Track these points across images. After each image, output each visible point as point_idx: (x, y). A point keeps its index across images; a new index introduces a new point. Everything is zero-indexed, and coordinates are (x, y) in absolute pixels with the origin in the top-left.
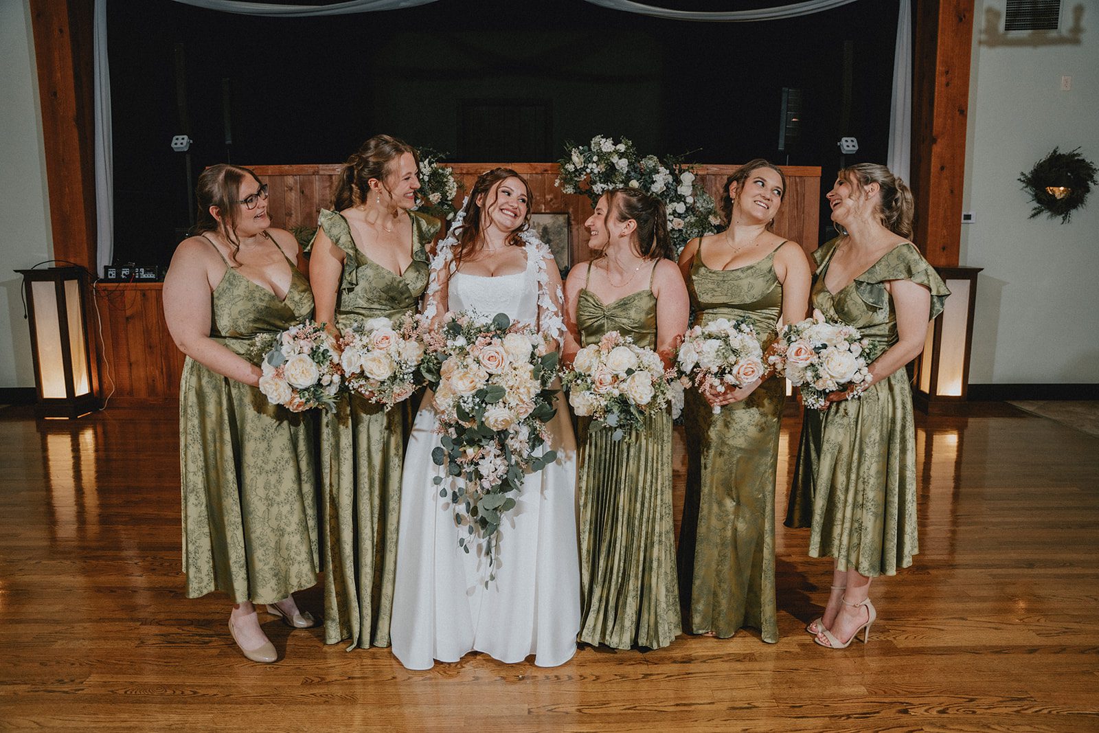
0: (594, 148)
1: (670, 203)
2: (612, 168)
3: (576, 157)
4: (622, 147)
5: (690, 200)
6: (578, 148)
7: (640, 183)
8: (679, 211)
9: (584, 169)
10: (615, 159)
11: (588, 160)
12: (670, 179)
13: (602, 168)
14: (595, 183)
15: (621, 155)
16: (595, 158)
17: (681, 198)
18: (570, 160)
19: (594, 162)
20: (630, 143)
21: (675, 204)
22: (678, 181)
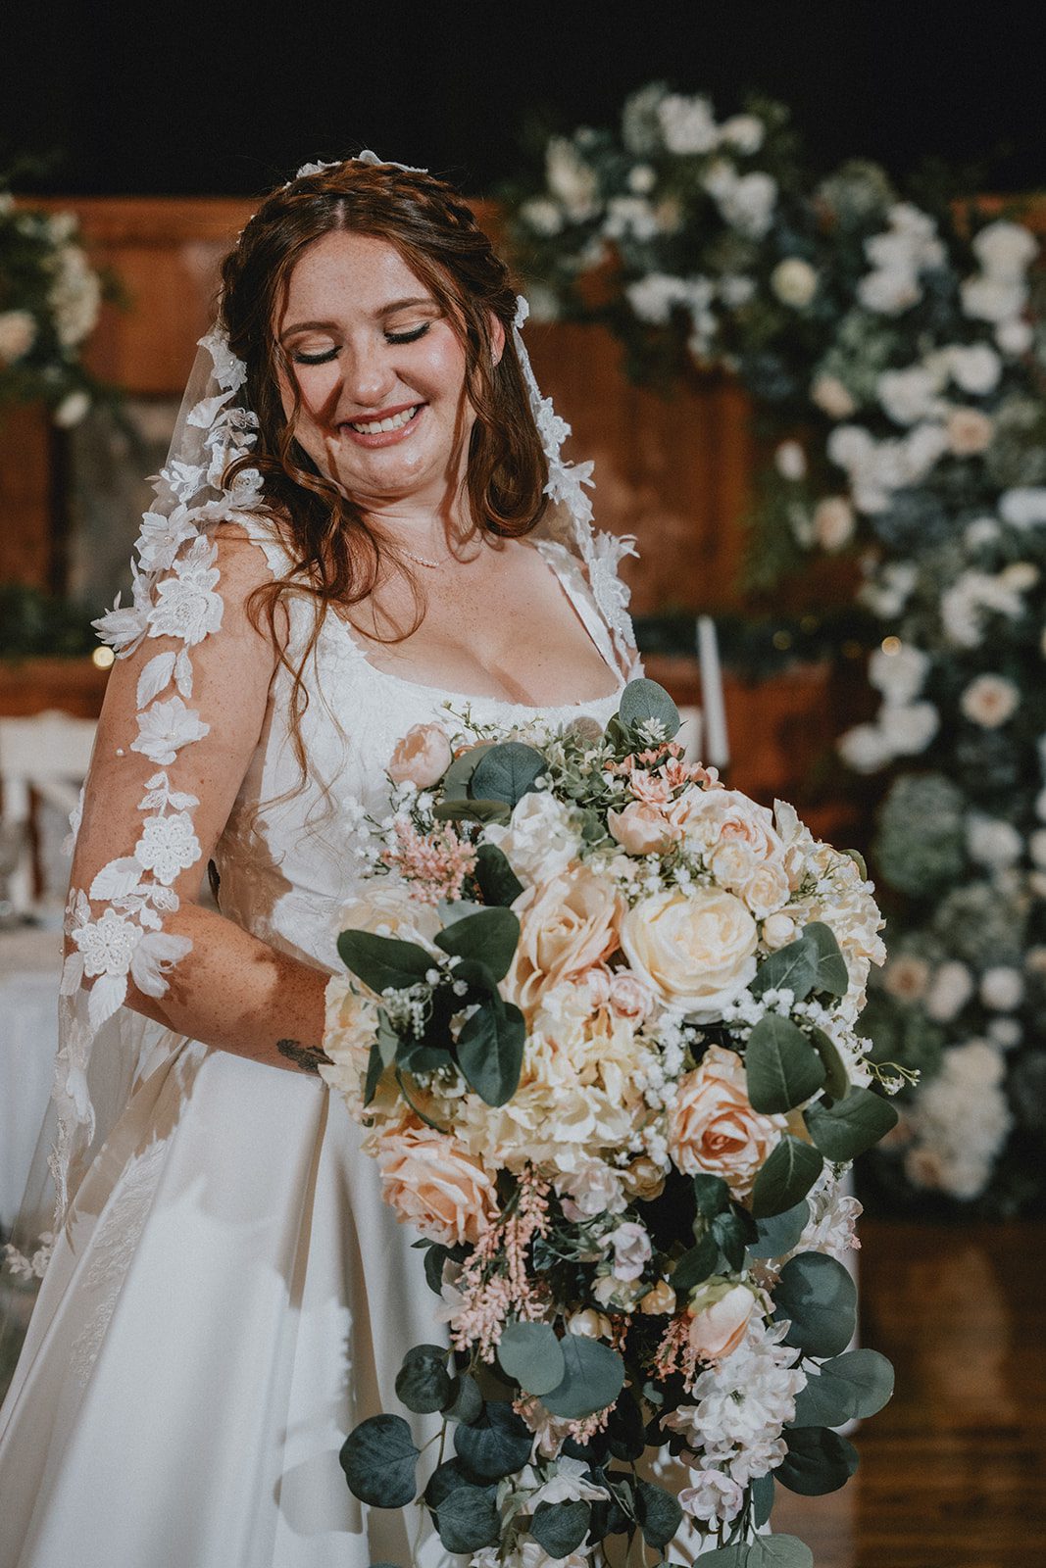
0: (638, 140)
1: (935, 348)
2: (707, 216)
3: (568, 177)
4: (746, 132)
5: (1015, 337)
6: (574, 138)
7: (817, 277)
9: (597, 222)
10: (721, 182)
11: (614, 187)
12: (935, 255)
13: (670, 220)
14: (637, 275)
15: (745, 164)
16: (642, 179)
17: (977, 332)
18: (539, 186)
19: (636, 193)
20: (779, 113)
21: (956, 354)
22: (965, 263)
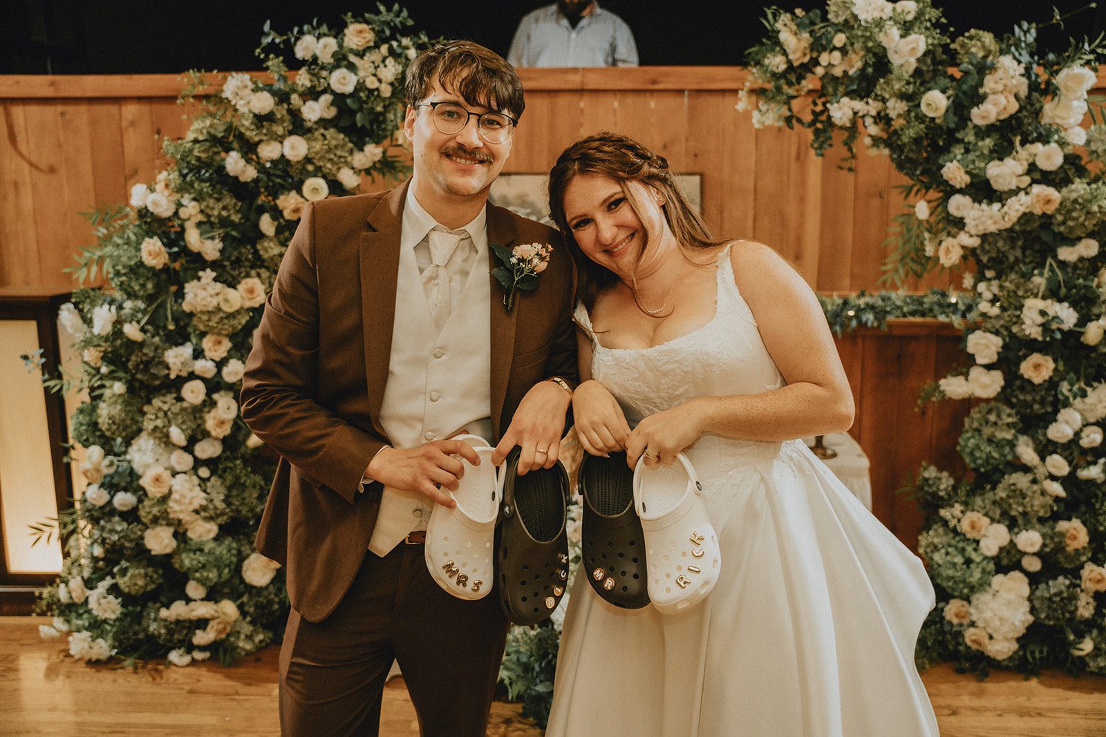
0: (837, 16)
1: (1023, 144)
2: (880, 64)
3: (789, 37)
4: (909, 8)
6: (793, 14)
7: (948, 98)
8: (1043, 164)
9: (811, 66)
10: (889, 37)
13: (855, 64)
15: (907, 27)
16: (839, 39)
17: (1051, 134)
18: (773, 43)
19: (835, 48)
21: (1038, 147)
22: (1046, 91)
